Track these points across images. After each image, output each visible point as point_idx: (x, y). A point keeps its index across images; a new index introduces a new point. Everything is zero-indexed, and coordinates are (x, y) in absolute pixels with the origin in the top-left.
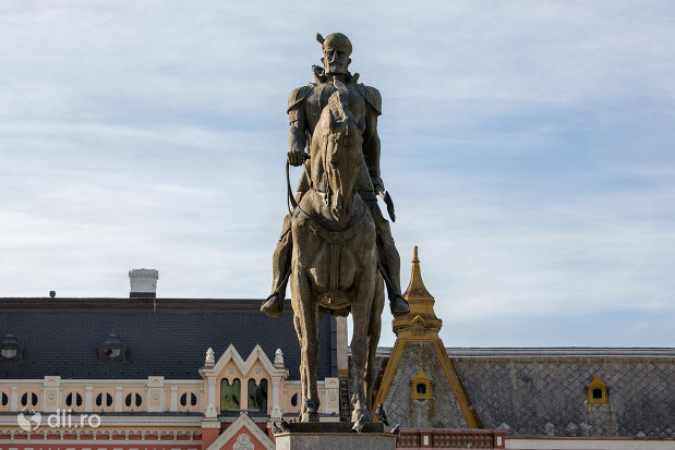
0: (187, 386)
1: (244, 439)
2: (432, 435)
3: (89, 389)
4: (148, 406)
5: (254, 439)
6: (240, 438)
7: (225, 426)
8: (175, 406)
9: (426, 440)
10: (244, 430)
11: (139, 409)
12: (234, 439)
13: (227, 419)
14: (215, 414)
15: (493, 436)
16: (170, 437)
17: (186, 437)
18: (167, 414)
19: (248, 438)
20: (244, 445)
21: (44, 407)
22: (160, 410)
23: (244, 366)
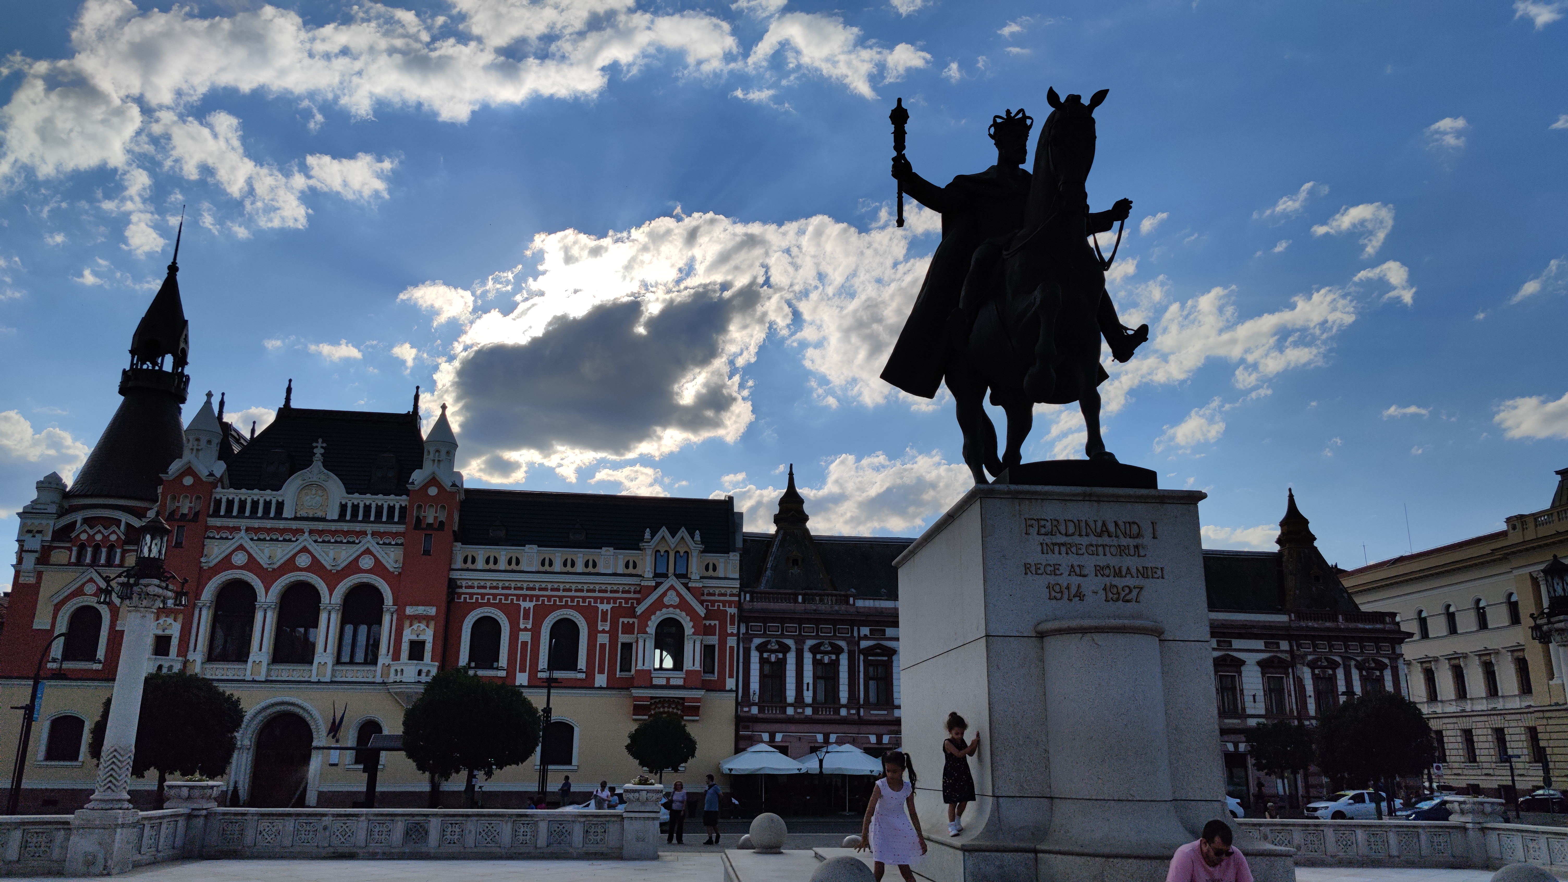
0: (630, 555)
1: (672, 594)
2: (804, 596)
3: (558, 556)
4: (600, 569)
5: (679, 594)
6: (669, 593)
7: (658, 585)
8: (621, 570)
9: (800, 599)
10: (672, 587)
11: (595, 571)
12: (664, 594)
13: (659, 580)
14: (651, 575)
15: (847, 597)
16: (617, 592)
17: (629, 592)
18: (615, 575)
19: (674, 593)
20: (671, 598)
21: (523, 566)
22: (610, 572)
23: (672, 542)
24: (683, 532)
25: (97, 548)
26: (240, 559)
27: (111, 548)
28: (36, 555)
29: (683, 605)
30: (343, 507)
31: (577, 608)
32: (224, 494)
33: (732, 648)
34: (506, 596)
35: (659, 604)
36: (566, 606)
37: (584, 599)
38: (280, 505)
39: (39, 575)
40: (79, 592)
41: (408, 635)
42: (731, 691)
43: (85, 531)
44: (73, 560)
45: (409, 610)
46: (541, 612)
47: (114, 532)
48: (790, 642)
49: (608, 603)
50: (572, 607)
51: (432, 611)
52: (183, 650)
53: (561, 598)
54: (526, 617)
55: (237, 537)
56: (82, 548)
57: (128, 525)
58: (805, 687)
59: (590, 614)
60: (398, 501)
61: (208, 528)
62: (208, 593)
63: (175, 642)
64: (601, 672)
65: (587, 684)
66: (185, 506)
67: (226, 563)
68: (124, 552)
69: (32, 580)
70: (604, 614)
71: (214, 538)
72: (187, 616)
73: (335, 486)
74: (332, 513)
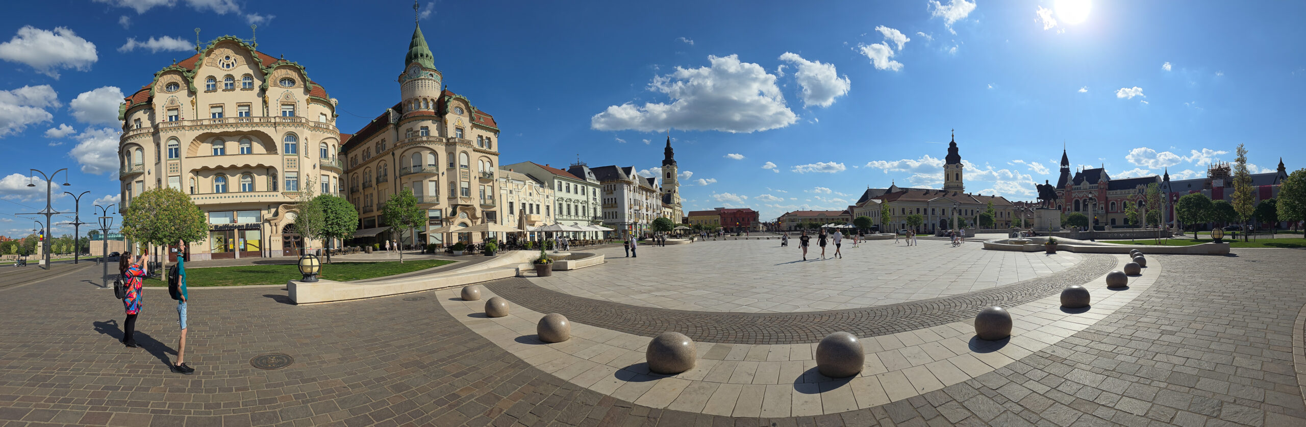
7: (1138, 195)
10: (1140, 195)
20: (1140, 197)
23: (1141, 187)
24: (1142, 185)
26: (1077, 196)
29: (1142, 198)
32: (1074, 187)
35: (1138, 198)
38: (1081, 187)
41: (1101, 206)
45: (1101, 202)
51: (1103, 202)
54: (1119, 202)
55: (1076, 193)
57: (1063, 193)
60: (1097, 185)
62: (1073, 202)
63: (1070, 209)
66: (1069, 189)
67: (1075, 197)
72: (1071, 205)
73: (1088, 183)
74: (1088, 188)
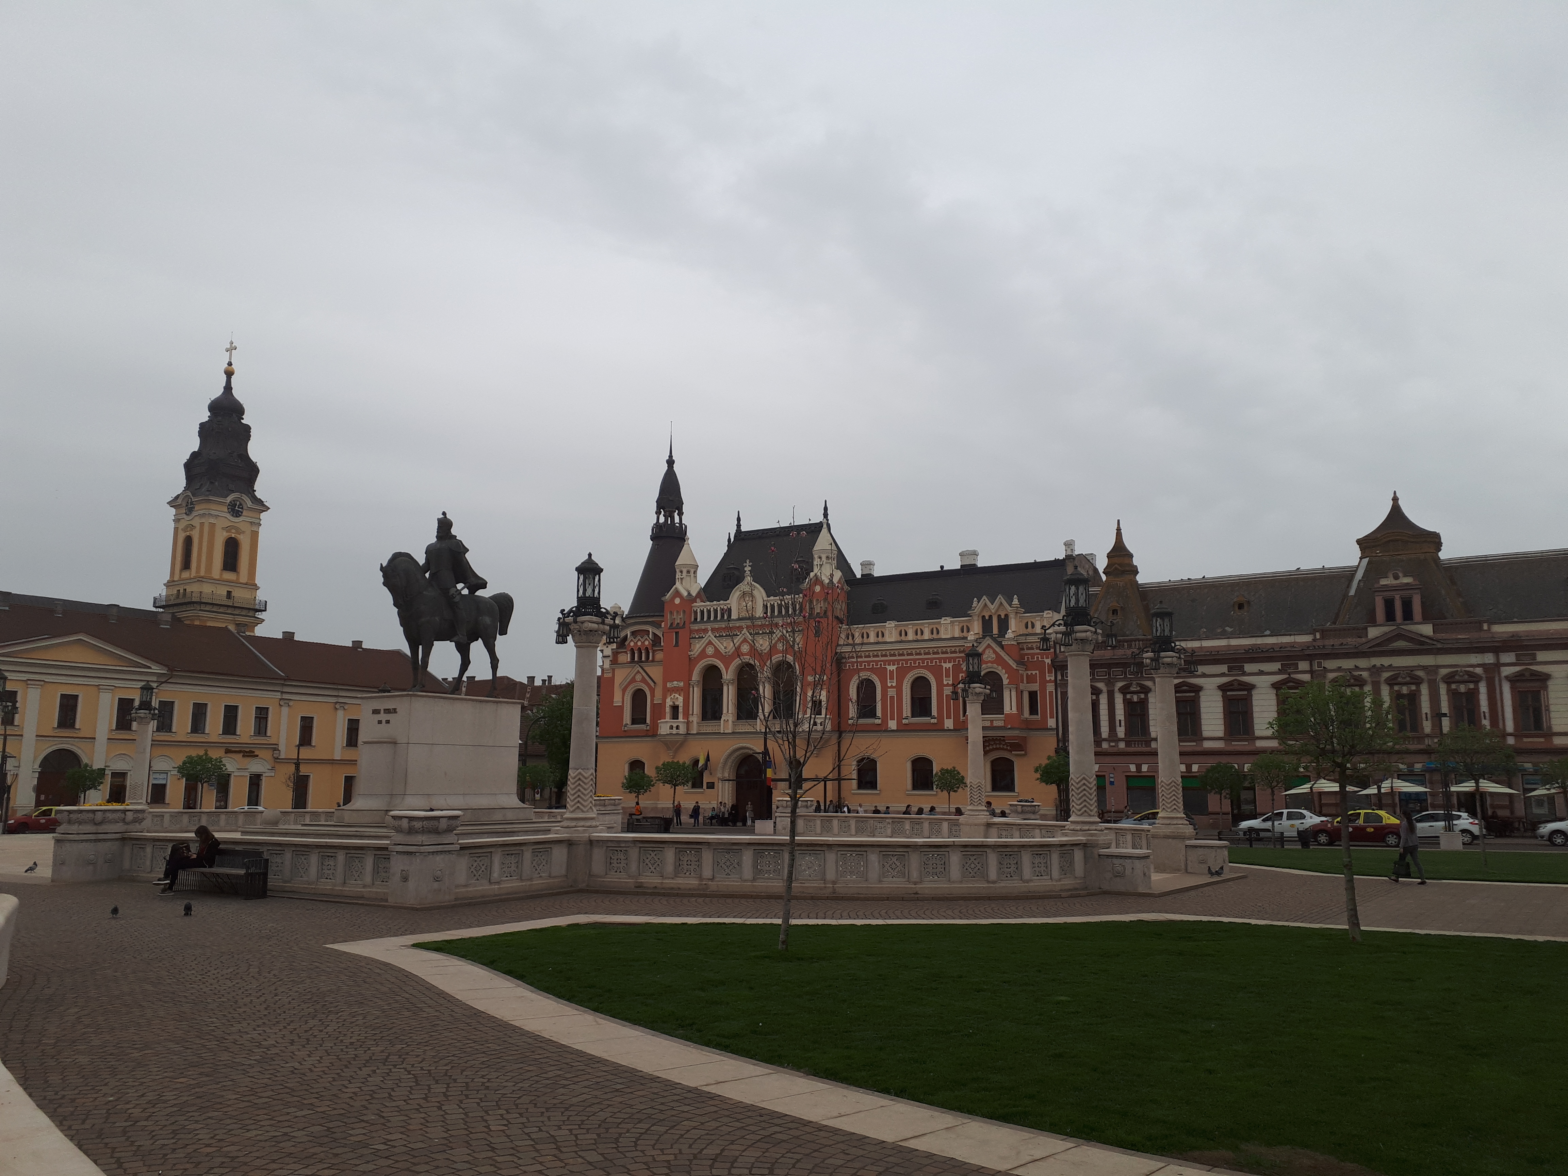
0: (964, 621)
1: (989, 652)
3: (911, 627)
4: (942, 635)
5: (995, 652)
6: (987, 651)
7: (978, 645)
8: (957, 634)
10: (989, 646)
11: (938, 637)
12: (984, 653)
13: (980, 641)
14: (974, 638)
16: (955, 652)
18: (953, 638)
19: (992, 651)
20: (990, 656)
21: (887, 639)
22: (948, 637)
23: (991, 608)
24: (1000, 598)
25: (640, 650)
26: (710, 651)
27: (647, 649)
28: (611, 658)
29: (999, 660)
30: (765, 607)
31: (926, 668)
32: (698, 607)
33: (1051, 693)
34: (876, 662)
36: (919, 667)
37: (932, 660)
38: (730, 610)
39: (613, 670)
40: (633, 680)
42: (1052, 729)
43: (632, 640)
44: (629, 660)
45: (809, 679)
46: (902, 673)
47: (646, 639)
48: (1101, 685)
49: (950, 662)
50: (923, 667)
51: (824, 678)
52: (686, 715)
53: (915, 660)
54: (892, 678)
55: (708, 635)
56: (633, 651)
57: (654, 634)
58: (1118, 723)
59: (937, 671)
60: (797, 599)
61: (691, 631)
62: (696, 676)
63: (681, 710)
64: (949, 717)
65: (939, 728)
66: (678, 618)
67: (703, 654)
68: (654, 652)
69: (610, 675)
70: (947, 670)
71: (695, 638)
72: (686, 692)
73: (760, 593)
74: (759, 613)
